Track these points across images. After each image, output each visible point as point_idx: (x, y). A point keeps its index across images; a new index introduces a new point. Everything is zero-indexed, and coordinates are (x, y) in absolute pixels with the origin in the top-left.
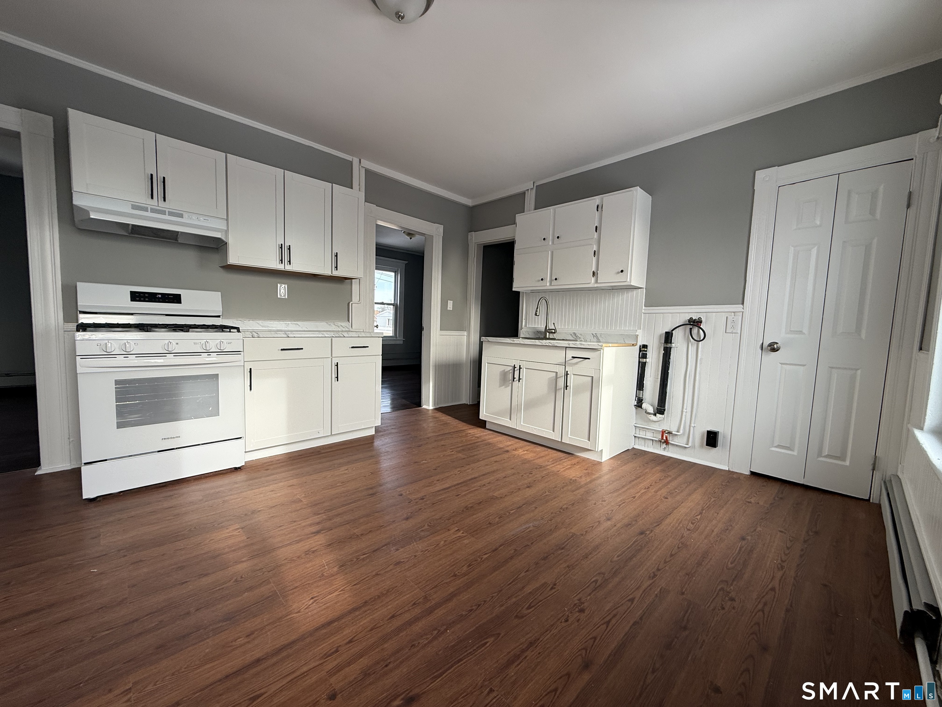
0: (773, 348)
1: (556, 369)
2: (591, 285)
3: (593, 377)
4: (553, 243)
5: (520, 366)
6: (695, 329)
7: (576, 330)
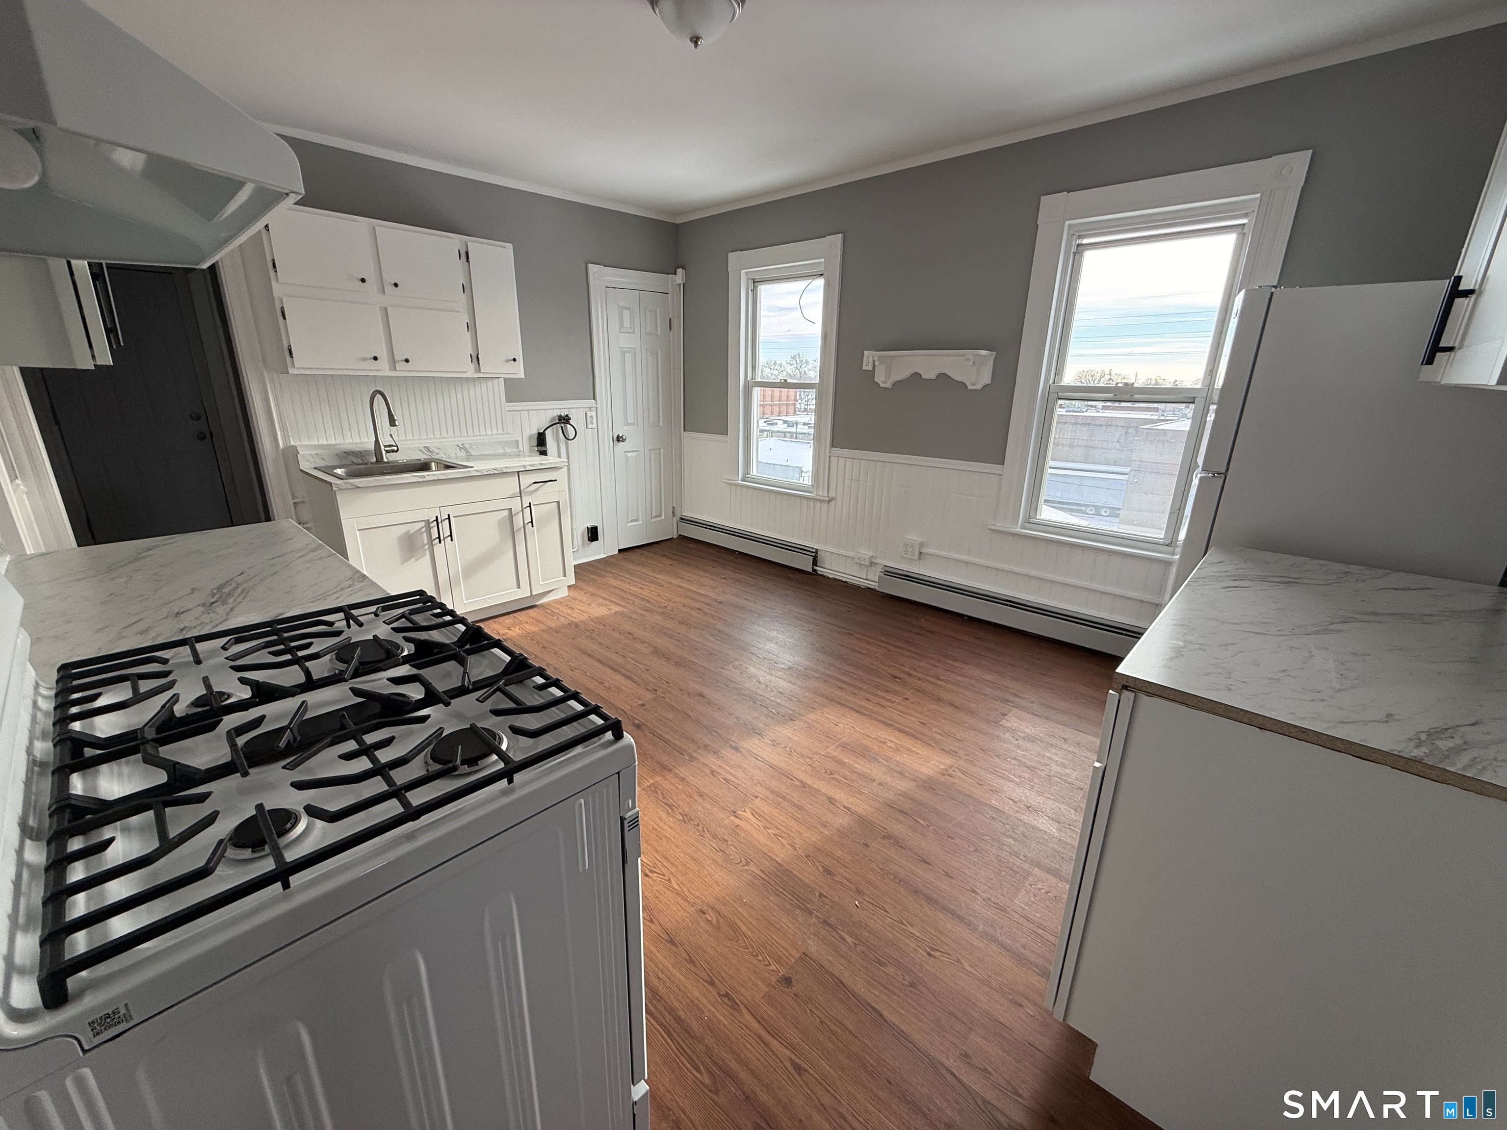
0: (619, 439)
1: (508, 504)
2: (469, 375)
3: (558, 502)
4: (384, 292)
5: (449, 515)
6: (566, 427)
7: (422, 441)
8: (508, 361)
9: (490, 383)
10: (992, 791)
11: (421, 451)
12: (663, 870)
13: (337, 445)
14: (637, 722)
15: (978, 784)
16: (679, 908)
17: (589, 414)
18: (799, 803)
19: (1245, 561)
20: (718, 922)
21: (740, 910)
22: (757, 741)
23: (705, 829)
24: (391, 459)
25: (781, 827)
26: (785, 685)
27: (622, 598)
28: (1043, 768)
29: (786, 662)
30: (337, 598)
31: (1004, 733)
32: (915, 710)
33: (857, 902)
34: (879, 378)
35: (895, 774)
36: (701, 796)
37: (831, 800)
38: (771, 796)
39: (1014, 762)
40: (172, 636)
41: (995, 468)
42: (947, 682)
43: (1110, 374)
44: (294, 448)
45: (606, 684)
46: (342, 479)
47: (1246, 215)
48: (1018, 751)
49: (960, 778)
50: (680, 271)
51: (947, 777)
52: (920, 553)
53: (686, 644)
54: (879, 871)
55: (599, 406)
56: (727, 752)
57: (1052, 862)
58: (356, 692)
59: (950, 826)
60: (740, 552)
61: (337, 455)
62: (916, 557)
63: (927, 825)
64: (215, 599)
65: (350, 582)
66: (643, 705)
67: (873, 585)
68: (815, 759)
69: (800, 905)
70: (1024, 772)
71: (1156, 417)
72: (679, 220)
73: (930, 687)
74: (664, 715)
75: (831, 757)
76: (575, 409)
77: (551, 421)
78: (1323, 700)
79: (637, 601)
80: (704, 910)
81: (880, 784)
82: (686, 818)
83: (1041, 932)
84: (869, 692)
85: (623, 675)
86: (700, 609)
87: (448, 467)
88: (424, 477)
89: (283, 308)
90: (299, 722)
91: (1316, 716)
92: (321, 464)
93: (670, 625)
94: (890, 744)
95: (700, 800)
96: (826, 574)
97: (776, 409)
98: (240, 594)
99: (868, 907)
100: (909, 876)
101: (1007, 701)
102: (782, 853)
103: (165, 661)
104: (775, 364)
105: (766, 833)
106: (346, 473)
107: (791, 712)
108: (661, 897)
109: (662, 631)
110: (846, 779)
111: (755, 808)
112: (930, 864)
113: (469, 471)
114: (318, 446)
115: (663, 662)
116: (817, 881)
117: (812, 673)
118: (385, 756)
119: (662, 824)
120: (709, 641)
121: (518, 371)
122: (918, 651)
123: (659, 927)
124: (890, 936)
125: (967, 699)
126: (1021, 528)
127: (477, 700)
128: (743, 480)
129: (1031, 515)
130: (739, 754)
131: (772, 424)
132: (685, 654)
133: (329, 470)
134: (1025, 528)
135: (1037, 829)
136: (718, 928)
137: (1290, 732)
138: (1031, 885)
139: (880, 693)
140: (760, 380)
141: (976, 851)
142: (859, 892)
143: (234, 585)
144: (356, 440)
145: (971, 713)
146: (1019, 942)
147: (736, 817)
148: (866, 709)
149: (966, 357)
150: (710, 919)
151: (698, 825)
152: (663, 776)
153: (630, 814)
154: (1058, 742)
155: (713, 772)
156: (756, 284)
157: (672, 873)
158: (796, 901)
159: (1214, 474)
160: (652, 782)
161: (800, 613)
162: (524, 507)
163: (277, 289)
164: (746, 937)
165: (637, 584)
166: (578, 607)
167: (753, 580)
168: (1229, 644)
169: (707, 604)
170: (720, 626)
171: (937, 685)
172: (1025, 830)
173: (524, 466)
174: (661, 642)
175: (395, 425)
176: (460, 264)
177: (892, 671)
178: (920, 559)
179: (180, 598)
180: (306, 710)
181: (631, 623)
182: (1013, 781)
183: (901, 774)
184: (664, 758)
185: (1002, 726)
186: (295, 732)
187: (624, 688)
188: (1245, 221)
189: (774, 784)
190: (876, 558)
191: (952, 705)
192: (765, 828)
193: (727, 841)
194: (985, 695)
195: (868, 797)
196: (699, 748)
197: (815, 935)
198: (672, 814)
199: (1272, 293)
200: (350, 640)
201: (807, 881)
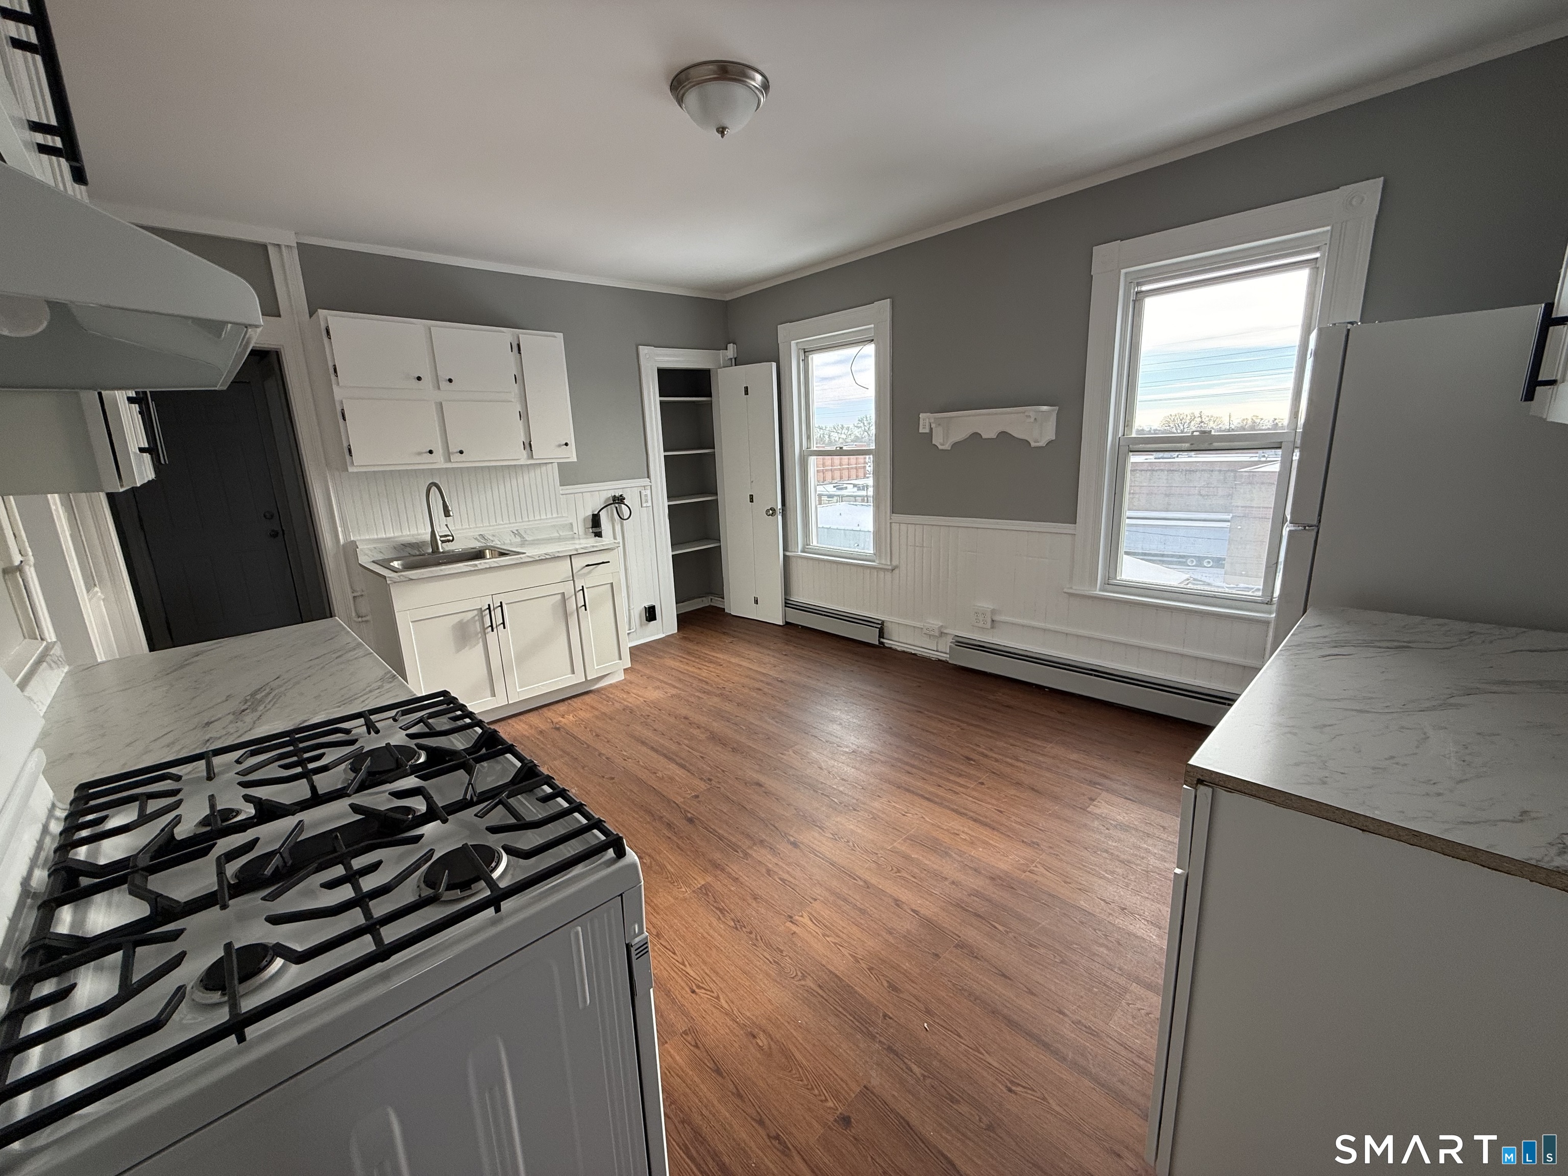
1: (561, 588)
2: (522, 462)
3: (612, 584)
4: (439, 388)
5: (501, 603)
6: (621, 507)
7: (478, 529)
8: (560, 446)
9: (544, 468)
10: (1080, 889)
11: (476, 539)
12: (711, 985)
13: (394, 537)
14: (689, 815)
15: (1065, 882)
16: (728, 1031)
17: (644, 493)
18: (862, 907)
19: (1348, 623)
20: (770, 1048)
21: (795, 1033)
22: (816, 835)
23: (759, 938)
24: (447, 549)
25: (841, 934)
26: (849, 771)
27: (680, 680)
28: (1138, 862)
29: (850, 745)
30: (363, 701)
31: (1093, 821)
32: (992, 797)
33: (926, 1025)
34: (937, 440)
35: (970, 872)
36: (755, 899)
37: (898, 903)
38: (831, 899)
39: (1105, 855)
40: (195, 749)
41: (1067, 528)
42: (1028, 763)
43: (1201, 417)
44: (354, 542)
45: (660, 774)
46: (396, 572)
47: (1317, 249)
48: (1110, 843)
49: (1043, 875)
50: (731, 346)
51: (1028, 873)
52: (993, 621)
53: (744, 728)
54: (952, 987)
55: (653, 484)
56: (784, 848)
57: (1152, 976)
58: (355, 808)
59: (1032, 932)
60: (803, 627)
61: (395, 548)
62: (989, 625)
63: (1005, 931)
64: (245, 707)
65: (379, 683)
66: (697, 797)
67: (944, 657)
68: (880, 855)
69: (862, 1028)
70: (1117, 867)
71: (1256, 459)
72: (728, 297)
73: (1008, 770)
74: (719, 807)
75: (896, 852)
76: (629, 489)
77: (605, 502)
78: (1439, 794)
79: (695, 683)
80: (755, 1033)
81: (953, 883)
82: (738, 924)
83: (1142, 1062)
84: (941, 777)
85: (677, 764)
86: (760, 690)
87: (502, 554)
88: (476, 565)
89: (343, 409)
90: (292, 844)
91: (1430, 815)
92: (379, 557)
93: (728, 707)
94: (963, 836)
95: (754, 904)
96: (893, 647)
97: (845, 473)
98: (270, 702)
99: (939, 1030)
100: (985, 993)
101: (1095, 783)
102: (840, 964)
103: (178, 778)
104: (842, 427)
105: (826, 942)
106: (402, 565)
107: (855, 801)
108: (707, 1017)
109: (719, 714)
110: (915, 877)
111: (813, 913)
112: (1010, 979)
113: (521, 558)
114: (378, 539)
115: (719, 749)
116: (882, 999)
117: (879, 757)
118: (368, 883)
119: (711, 932)
120: (769, 724)
121: (571, 455)
122: (994, 728)
123: (705, 1054)
124: (964, 1065)
125: (1051, 782)
126: (1100, 590)
127: (476, 815)
128: (803, 551)
129: (1110, 576)
130: (798, 851)
131: (842, 489)
132: (743, 739)
133: (385, 564)
134: (1103, 591)
135: (1134, 935)
136: (770, 1055)
137: (1400, 835)
138: (1129, 1004)
139: (952, 778)
140: (815, 449)
141: (1062, 962)
142: (928, 1012)
143: (268, 690)
144: (414, 531)
145: (1056, 798)
146: (1114, 1075)
147: (791, 922)
148: (937, 796)
149: (1026, 414)
150: (761, 1044)
151: (751, 933)
152: (716, 876)
153: (637, 940)
154: (1155, 831)
155: (769, 871)
156: (807, 354)
157: (721, 989)
158: (857, 1023)
159: (1305, 527)
160: (703, 883)
161: (865, 690)
162: (577, 590)
163: (338, 393)
164: (801, 1067)
165: (694, 664)
166: (635, 691)
167: (817, 656)
168: (1325, 726)
169: (768, 684)
170: (780, 707)
171: (1017, 767)
172: (1119, 937)
173: (577, 550)
174: (717, 726)
175: (449, 516)
176: (512, 356)
177: (967, 754)
178: (992, 627)
179: (213, 707)
180: (302, 831)
181: (688, 707)
182: (1103, 878)
183: (975, 870)
184: (717, 856)
185: (1090, 813)
186: (286, 855)
187: (677, 779)
188: (1317, 255)
189: (834, 883)
190: (946, 628)
191: (1033, 789)
192: (824, 935)
193: (782, 951)
194: (1070, 777)
195: (938, 899)
196: (755, 844)
197: (878, 1064)
198: (723, 919)
199: (1349, 330)
200: (363, 749)
201: (871, 999)
